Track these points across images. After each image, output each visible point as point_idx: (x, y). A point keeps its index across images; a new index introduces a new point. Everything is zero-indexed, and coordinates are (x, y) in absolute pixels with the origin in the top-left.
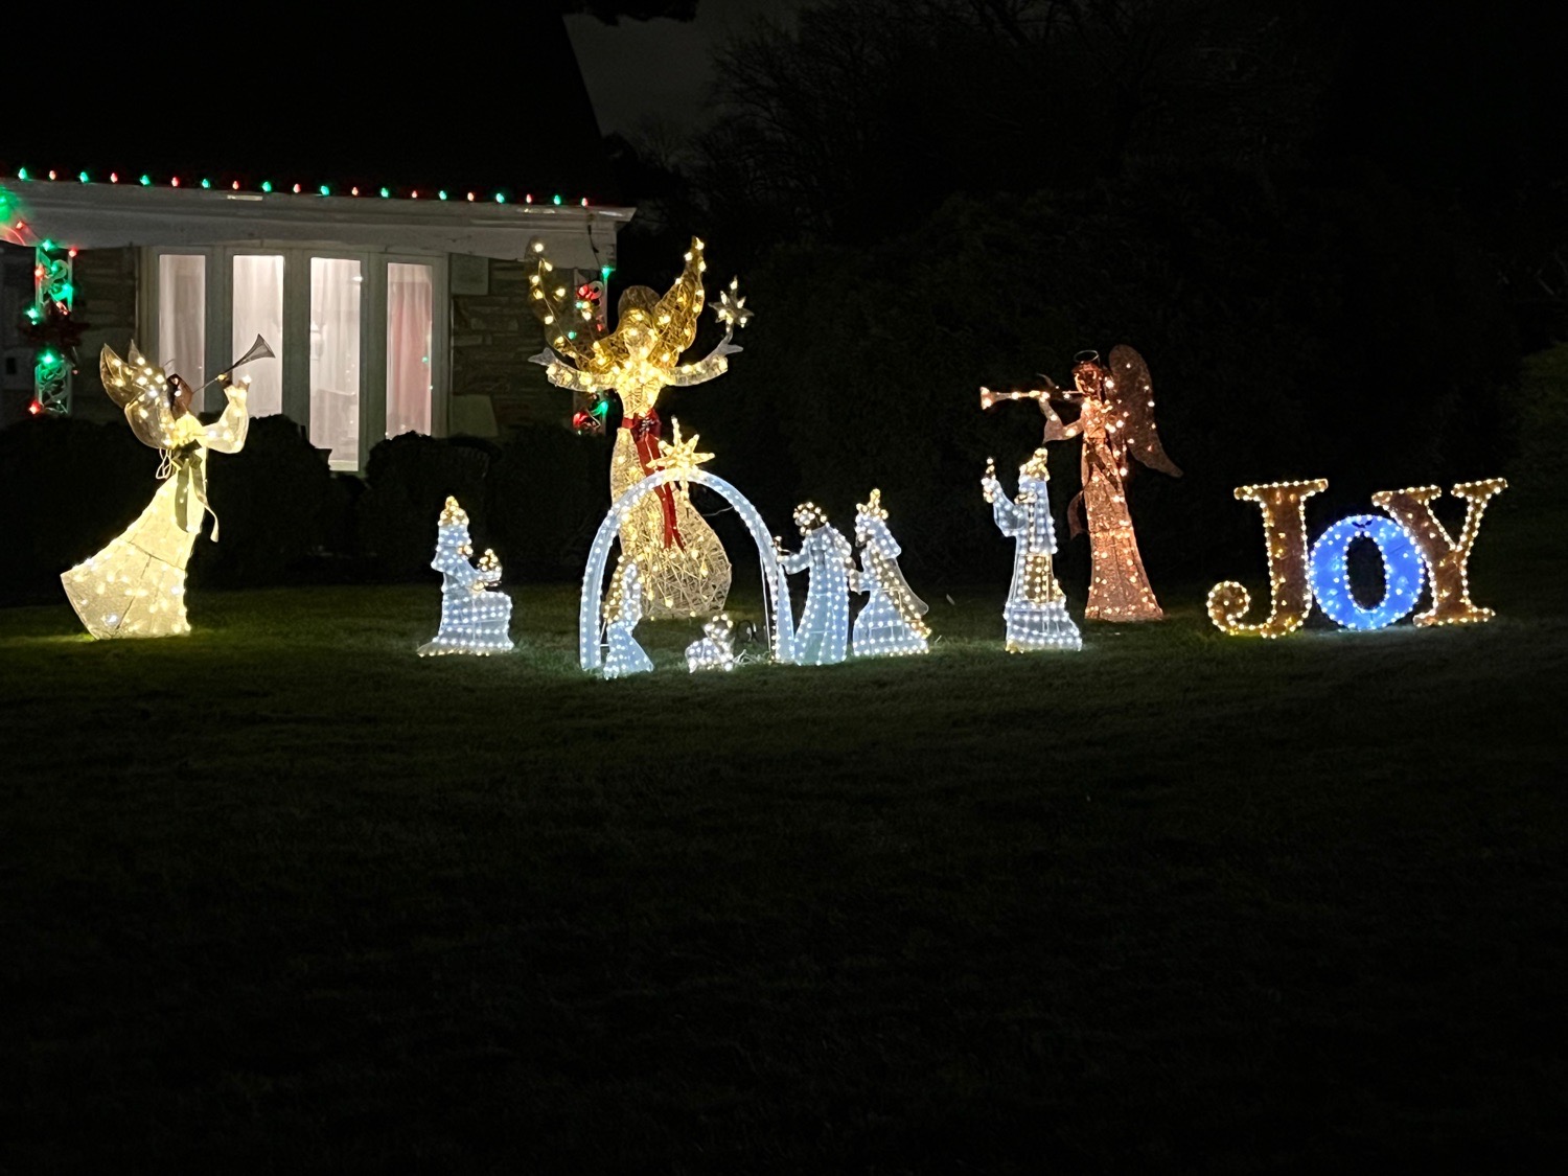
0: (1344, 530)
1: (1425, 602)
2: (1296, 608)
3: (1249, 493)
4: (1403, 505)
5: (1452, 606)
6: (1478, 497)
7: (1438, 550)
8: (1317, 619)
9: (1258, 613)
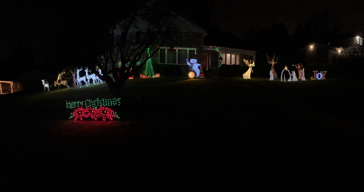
0: (318, 74)
1: (322, 78)
2: (315, 78)
3: (314, 71)
4: (322, 72)
5: (323, 78)
6: (326, 72)
7: (323, 75)
8: (317, 79)
9: (314, 78)
